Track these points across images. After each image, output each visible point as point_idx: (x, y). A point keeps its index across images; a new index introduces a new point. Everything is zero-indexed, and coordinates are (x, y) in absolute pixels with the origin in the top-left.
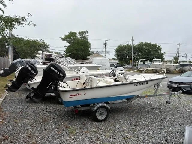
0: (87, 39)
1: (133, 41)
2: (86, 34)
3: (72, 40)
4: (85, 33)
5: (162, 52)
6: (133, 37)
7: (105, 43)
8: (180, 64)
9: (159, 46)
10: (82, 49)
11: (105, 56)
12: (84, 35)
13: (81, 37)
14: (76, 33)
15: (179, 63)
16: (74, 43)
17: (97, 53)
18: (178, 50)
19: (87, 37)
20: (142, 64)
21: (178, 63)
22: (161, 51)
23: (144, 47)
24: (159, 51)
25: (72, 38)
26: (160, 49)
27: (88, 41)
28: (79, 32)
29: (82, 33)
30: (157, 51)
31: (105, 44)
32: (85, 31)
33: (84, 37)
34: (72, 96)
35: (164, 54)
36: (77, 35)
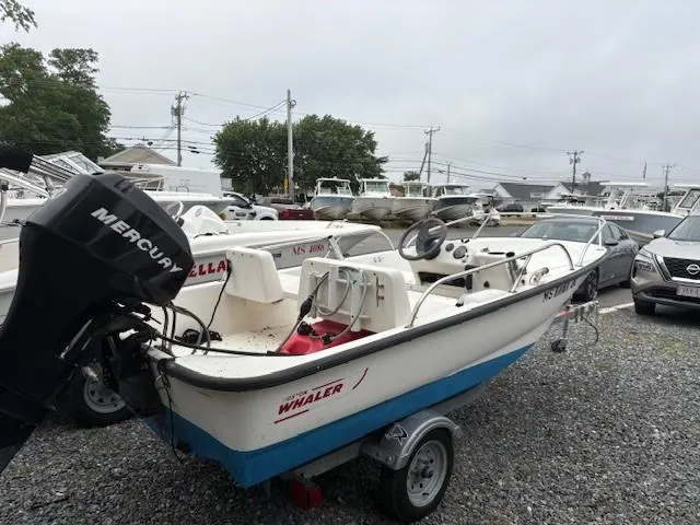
0: (89, 82)
1: (291, 106)
2: (89, 63)
3: (17, 84)
4: (85, 60)
5: (378, 154)
6: (289, 92)
7: (175, 106)
8: (443, 196)
9: (370, 136)
10: (71, 128)
11: (180, 159)
12: (76, 67)
13: (63, 71)
14: (38, 56)
15: (438, 194)
16: (29, 95)
17: (139, 147)
18: (428, 150)
19: (90, 75)
20: (328, 194)
21: (434, 194)
22: (372, 151)
23: (319, 134)
24: (369, 152)
25: (18, 72)
26: (372, 146)
27: (98, 92)
28: (56, 53)
29: (66, 57)
30: (360, 149)
31: (177, 112)
32: (82, 51)
33: (76, 74)
34: (291, 412)
35: (383, 160)
36: (45, 64)
